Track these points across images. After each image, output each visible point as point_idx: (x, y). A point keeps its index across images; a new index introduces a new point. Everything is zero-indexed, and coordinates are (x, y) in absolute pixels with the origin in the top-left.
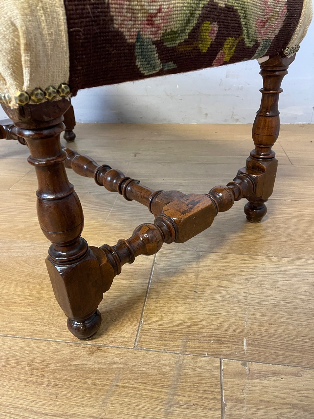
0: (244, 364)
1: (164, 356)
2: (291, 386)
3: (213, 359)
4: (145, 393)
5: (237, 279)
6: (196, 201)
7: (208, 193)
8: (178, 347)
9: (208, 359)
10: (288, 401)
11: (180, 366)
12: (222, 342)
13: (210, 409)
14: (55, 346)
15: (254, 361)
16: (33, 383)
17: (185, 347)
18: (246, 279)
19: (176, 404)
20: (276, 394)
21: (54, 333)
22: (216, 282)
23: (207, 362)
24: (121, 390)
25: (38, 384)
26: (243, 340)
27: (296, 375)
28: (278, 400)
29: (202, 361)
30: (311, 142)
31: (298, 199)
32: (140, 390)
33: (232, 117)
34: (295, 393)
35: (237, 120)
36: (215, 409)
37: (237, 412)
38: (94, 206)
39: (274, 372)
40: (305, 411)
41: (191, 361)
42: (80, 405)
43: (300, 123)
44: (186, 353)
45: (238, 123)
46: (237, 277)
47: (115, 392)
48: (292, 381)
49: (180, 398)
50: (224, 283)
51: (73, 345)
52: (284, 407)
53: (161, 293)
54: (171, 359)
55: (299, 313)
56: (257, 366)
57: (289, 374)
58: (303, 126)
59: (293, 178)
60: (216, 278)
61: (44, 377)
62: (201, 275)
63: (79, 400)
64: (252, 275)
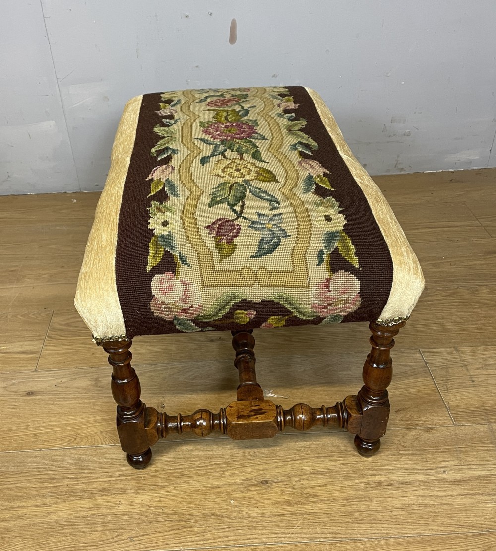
1: (479, 426)
4: (479, 449)
8: (483, 420)
16: (404, 455)
17: (488, 420)
22: (484, 372)
24: (464, 450)
25: (408, 454)
32: (475, 447)
33: (396, 166)
35: (402, 169)
43: (474, 168)
44: (490, 423)
45: (402, 173)
47: (461, 451)
50: (490, 372)
53: (448, 386)
54: (483, 428)
60: (482, 368)
61: (408, 450)
62: (469, 367)
63: (442, 459)
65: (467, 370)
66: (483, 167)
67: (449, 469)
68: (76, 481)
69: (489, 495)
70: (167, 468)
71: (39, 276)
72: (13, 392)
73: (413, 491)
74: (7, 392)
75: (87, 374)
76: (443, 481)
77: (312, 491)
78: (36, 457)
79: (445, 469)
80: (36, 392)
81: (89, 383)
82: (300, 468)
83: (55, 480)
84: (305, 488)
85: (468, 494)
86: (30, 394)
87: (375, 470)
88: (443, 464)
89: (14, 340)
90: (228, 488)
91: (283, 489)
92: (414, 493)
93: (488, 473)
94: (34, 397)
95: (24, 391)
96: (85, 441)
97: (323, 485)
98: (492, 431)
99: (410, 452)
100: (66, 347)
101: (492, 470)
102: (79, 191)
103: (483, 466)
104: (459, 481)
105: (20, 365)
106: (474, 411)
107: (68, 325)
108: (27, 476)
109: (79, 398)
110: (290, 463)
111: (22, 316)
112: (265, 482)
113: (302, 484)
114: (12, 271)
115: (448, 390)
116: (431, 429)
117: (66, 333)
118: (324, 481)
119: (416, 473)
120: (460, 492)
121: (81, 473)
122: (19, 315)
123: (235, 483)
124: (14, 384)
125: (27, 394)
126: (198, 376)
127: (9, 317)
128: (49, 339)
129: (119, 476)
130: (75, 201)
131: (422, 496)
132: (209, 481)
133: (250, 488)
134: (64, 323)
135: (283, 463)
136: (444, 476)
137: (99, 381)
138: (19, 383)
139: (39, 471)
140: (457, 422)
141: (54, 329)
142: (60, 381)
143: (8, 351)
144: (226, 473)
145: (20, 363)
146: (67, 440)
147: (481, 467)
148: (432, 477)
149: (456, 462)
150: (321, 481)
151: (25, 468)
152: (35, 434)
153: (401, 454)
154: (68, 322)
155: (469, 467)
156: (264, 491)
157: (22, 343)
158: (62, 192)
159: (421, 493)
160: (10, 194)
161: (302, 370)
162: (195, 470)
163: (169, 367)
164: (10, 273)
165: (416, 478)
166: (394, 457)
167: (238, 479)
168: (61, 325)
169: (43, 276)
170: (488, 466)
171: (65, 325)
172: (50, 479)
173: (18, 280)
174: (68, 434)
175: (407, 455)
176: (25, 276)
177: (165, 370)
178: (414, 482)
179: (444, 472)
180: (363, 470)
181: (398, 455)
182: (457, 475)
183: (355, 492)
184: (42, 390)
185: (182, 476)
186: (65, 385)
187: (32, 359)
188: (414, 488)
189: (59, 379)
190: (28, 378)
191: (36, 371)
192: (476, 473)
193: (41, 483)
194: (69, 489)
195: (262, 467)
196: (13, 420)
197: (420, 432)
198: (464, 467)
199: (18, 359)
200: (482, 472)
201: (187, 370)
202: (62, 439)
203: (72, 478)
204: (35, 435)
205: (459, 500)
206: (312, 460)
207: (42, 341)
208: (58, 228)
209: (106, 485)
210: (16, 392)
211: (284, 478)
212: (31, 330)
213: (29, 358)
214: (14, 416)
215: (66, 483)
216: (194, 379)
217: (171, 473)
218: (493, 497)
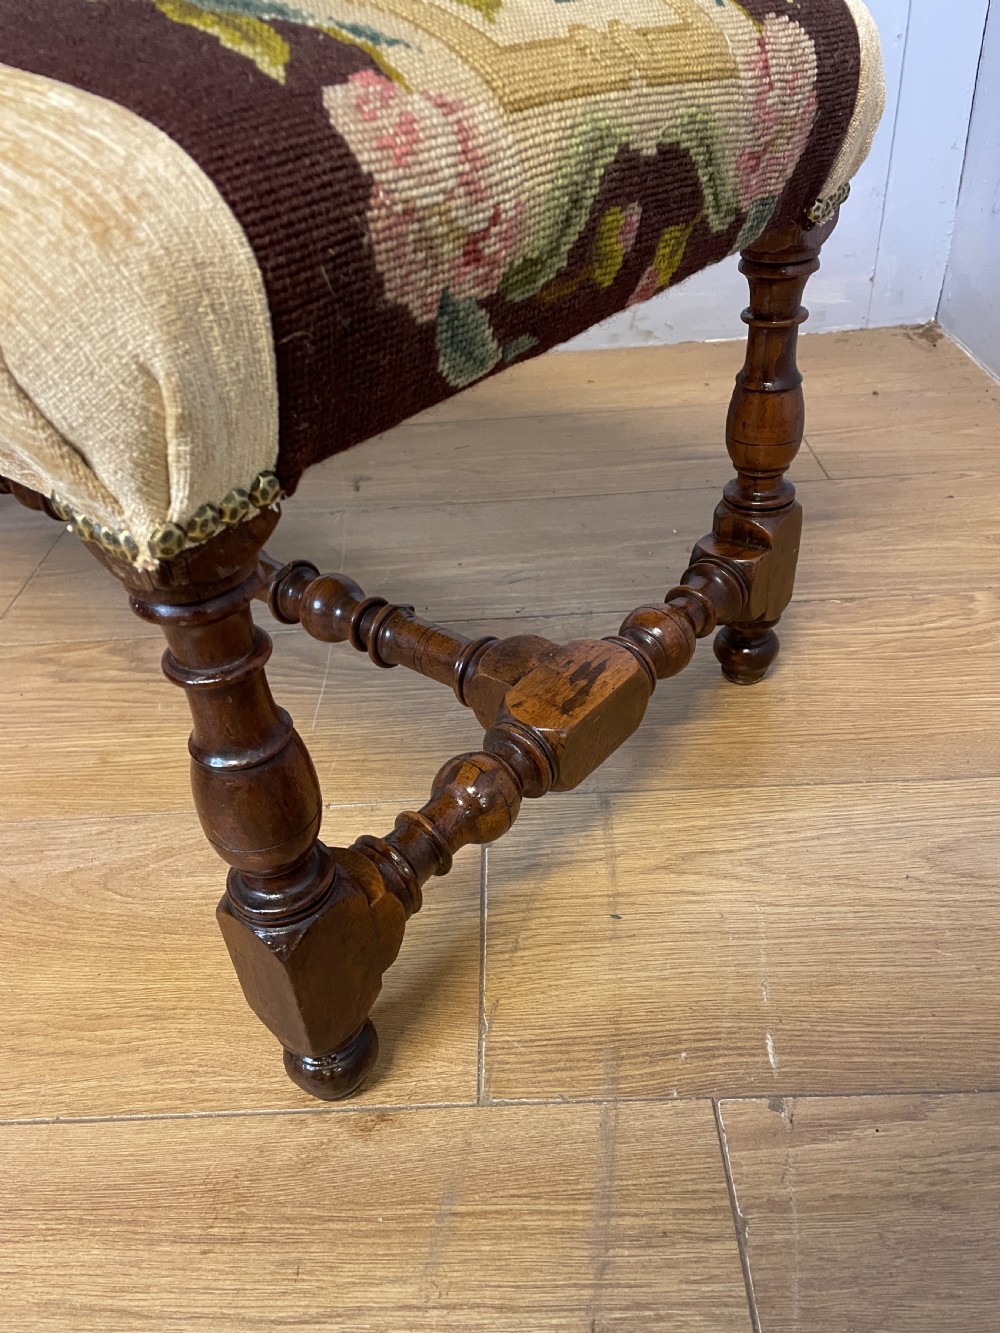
0: (776, 1107)
2: (902, 1149)
3: (693, 1104)
4: (533, 1222)
5: (723, 863)
6: (594, 665)
7: (616, 634)
8: (597, 1082)
9: (680, 1104)
10: (898, 1188)
11: (610, 1135)
12: (711, 1053)
13: (708, 1240)
14: (254, 1131)
15: (800, 1093)
16: (223, 1241)
17: (615, 1080)
18: (749, 862)
20: (867, 1175)
21: (246, 1092)
22: (669, 881)
23: (680, 1114)
24: (467, 1224)
26: (764, 1039)
27: (910, 1116)
28: (877, 1189)
29: (663, 1113)
30: (875, 393)
31: (857, 595)
32: (517, 1215)
33: (632, 326)
34: (915, 1165)
35: (649, 334)
36: (719, 1238)
37: (779, 1237)
39: (856, 1117)
40: (945, 1208)
41: (637, 1115)
42: (368, 1282)
43: (835, 329)
44: (619, 1096)
45: (651, 343)
46: (723, 857)
47: (454, 1230)
48: (902, 1134)
49: (627, 1221)
50: (690, 882)
51: (310, 1118)
53: (523, 935)
54: (584, 1120)
55: (897, 943)
56: (807, 1107)
57: (893, 1116)
58: (844, 337)
59: (836, 523)
60: (665, 868)
61: (248, 1217)
62: (623, 863)
63: (360, 1269)
64: (760, 846)
65: (613, 874)
66: (857, 327)
106: (572, 1042)
115: (513, 951)
116: (383, 1117)
161: (69, 869)
166: (177, 1249)
175: (232, 1241)
181: (199, 1240)
197: (335, 1130)
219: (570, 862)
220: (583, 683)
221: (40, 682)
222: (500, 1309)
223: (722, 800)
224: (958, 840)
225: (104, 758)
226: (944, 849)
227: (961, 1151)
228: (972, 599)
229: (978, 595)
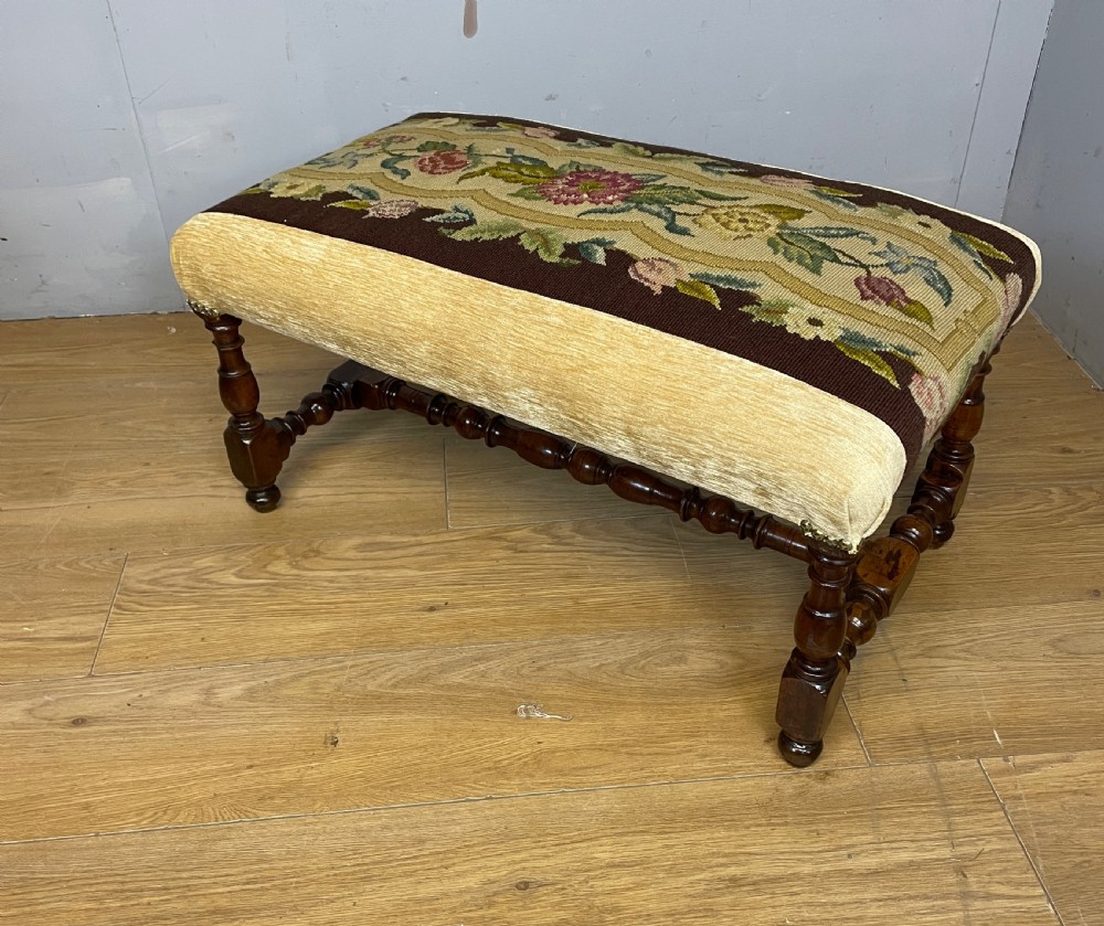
0: (1006, 760)
1: (912, 767)
2: (1065, 773)
3: (968, 761)
4: (912, 810)
5: (949, 650)
8: (921, 755)
9: (963, 762)
10: (1067, 788)
12: (969, 740)
13: (991, 812)
14: (769, 782)
15: (1015, 754)
16: (778, 825)
17: (929, 753)
18: (964, 650)
19: (954, 813)
20: (1052, 784)
21: (756, 766)
22: (923, 662)
23: (964, 765)
24: (885, 812)
25: (786, 824)
26: (993, 733)
27: (1066, 761)
28: (1057, 789)
29: (957, 765)
34: (1071, 779)
36: (995, 811)
37: (1020, 809)
38: (644, 548)
39: (1041, 763)
40: (1087, 795)
41: (945, 767)
42: (850, 835)
44: (932, 760)
46: (949, 648)
47: (881, 815)
48: (1063, 768)
49: (954, 807)
50: (936, 661)
51: (794, 776)
52: (1064, 795)
53: (861, 691)
54: (920, 770)
55: (1046, 687)
56: (1020, 759)
57: (1058, 761)
60: (922, 655)
61: (786, 816)
62: (900, 653)
63: (845, 831)
64: (968, 641)
65: (896, 659)
67: (858, 849)
68: (165, 894)
69: (926, 897)
70: (338, 863)
71: (100, 483)
72: (46, 719)
73: (792, 894)
74: (32, 721)
75: (191, 679)
76: (847, 873)
77: (608, 900)
78: (88, 848)
79: (851, 850)
80: (90, 718)
81: (195, 697)
82: (590, 856)
83: (123, 896)
84: (597, 895)
85: (890, 898)
86: (78, 722)
87: (726, 855)
88: (847, 842)
89: (50, 615)
90: (454, 900)
91: (557, 898)
92: (794, 898)
93: (928, 856)
94: (84, 729)
95: (67, 716)
96: (183, 815)
97: (629, 889)
98: (936, 776)
99: (789, 819)
100: (151, 627)
101: (933, 850)
102: (182, 310)
103: (920, 843)
104: (876, 873)
105: (60, 664)
106: (904, 738)
107: (154, 582)
108: (71, 887)
109: (173, 728)
110: (569, 847)
111: (66, 565)
112: (524, 886)
113: (592, 887)
114: (48, 474)
115: (859, 699)
116: (827, 773)
117: (151, 599)
118: (633, 879)
119: (799, 860)
120: (876, 895)
121: (174, 879)
122: (59, 562)
123: (468, 890)
124: (47, 703)
125: (73, 722)
126: (403, 680)
127: (41, 567)
128: (118, 611)
129: (248, 883)
130: (174, 330)
131: (809, 904)
132: (419, 886)
133: (496, 899)
134: (147, 578)
135: (557, 849)
136: (849, 864)
137: (214, 694)
138: (58, 699)
139: (96, 877)
140: (874, 759)
141: (127, 591)
142: (136, 695)
143: (37, 636)
144: (451, 871)
145: (60, 660)
146: (150, 813)
147: (914, 845)
148: (826, 868)
149: (869, 838)
150: (626, 881)
151: (66, 872)
152: (87, 803)
153: (774, 824)
154: (157, 576)
155: (894, 845)
156: (520, 904)
157: (64, 620)
158: (149, 312)
159: (805, 897)
160: (46, 316)
161: (597, 664)
162: (392, 867)
163: (350, 663)
164: (44, 477)
165: (798, 870)
166: (760, 829)
167: (472, 881)
168: (141, 582)
169: (110, 483)
170: (927, 843)
171: (149, 582)
172: (116, 891)
173: (60, 492)
174: (153, 800)
175: (783, 825)
176: (73, 484)
177: (341, 669)
178: (796, 877)
179: (849, 856)
180: (704, 857)
181: (769, 825)
182: (872, 862)
183: (688, 900)
184: (102, 715)
185: (367, 879)
186: (148, 703)
187: (83, 651)
188: (795, 889)
189: (136, 691)
190: (76, 691)
191: (90, 676)
192: (904, 856)
193: (97, 899)
194: (152, 912)
195: (518, 857)
196: (44, 775)
197: (807, 780)
198: (884, 845)
199: (57, 652)
200: (917, 854)
201: (383, 669)
202: (140, 812)
203: (158, 889)
204: (87, 806)
205: (873, 910)
206: (610, 841)
207: (104, 616)
208: (140, 385)
209: (223, 903)
210: (51, 720)
211: (558, 877)
212: (83, 593)
213: (77, 649)
214: (46, 768)
215: (145, 900)
216: (395, 686)
217: (348, 874)
218: (935, 903)
219: (870, 654)
220: (893, 563)
221: (503, 553)
222: (912, 841)
223: (941, 618)
224: (1066, 635)
225: (576, 600)
226: (1060, 640)
227: (1089, 773)
228: (1050, 493)
229: (1053, 489)
